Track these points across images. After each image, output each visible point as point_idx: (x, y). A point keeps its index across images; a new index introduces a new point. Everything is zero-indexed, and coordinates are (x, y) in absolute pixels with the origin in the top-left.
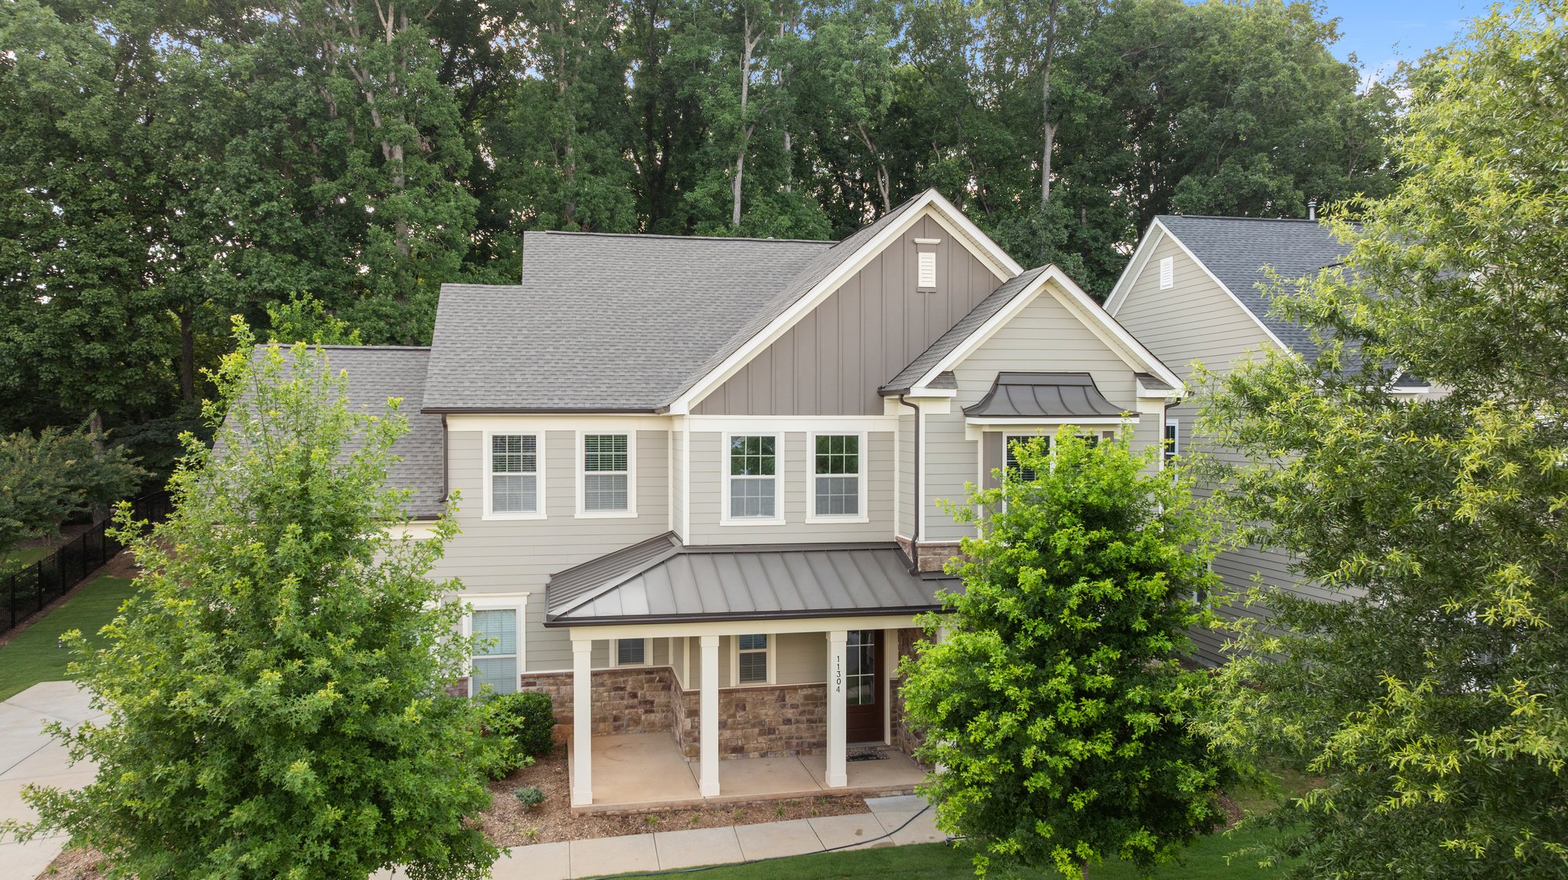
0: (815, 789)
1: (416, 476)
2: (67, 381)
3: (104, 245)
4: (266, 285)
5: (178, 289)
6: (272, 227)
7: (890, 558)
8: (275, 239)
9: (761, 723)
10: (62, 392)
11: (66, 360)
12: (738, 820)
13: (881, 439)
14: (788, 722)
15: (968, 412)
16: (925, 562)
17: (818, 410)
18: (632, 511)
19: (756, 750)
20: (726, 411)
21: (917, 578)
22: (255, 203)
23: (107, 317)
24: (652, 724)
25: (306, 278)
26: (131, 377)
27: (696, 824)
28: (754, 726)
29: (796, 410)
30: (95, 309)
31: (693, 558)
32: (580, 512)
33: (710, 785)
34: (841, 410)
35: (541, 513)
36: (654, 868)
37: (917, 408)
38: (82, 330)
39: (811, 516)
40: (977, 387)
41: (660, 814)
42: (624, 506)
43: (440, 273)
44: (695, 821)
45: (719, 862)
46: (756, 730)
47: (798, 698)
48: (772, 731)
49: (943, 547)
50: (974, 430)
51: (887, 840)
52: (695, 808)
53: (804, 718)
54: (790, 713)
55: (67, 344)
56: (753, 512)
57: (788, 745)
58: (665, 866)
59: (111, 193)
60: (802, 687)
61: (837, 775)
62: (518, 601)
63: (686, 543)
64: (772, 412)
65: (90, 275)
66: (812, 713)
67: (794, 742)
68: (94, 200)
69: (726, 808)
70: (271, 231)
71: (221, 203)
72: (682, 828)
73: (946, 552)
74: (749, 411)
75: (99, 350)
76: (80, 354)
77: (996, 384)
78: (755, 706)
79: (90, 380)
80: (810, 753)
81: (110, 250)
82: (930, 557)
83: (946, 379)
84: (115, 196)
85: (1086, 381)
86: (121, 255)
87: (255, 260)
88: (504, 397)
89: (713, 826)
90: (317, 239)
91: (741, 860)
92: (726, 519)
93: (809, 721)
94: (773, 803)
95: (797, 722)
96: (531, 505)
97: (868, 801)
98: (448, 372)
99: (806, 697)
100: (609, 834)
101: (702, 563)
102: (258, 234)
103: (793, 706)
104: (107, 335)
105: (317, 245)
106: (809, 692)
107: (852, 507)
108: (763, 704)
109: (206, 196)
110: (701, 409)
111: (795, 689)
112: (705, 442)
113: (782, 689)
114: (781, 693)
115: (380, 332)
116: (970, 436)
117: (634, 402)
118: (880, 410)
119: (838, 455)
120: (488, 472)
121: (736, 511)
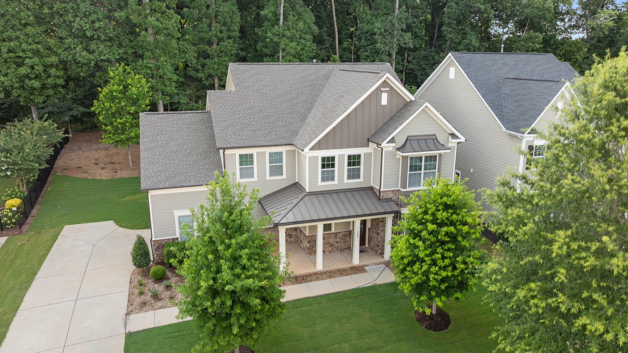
0: (350, 265)
1: (212, 167)
2: (23, 95)
3: (30, 40)
4: (102, 57)
5: (65, 58)
6: (101, 32)
7: (369, 192)
8: (103, 37)
9: (330, 243)
10: (22, 99)
11: (22, 87)
12: (330, 277)
13: (368, 155)
14: (338, 242)
15: (398, 149)
16: (383, 196)
17: (349, 147)
18: (284, 176)
19: (328, 251)
20: (320, 149)
21: (380, 201)
22: (93, 22)
23: (38, 71)
24: (291, 241)
25: (117, 53)
26: (49, 93)
27: (318, 279)
28: (327, 244)
29: (341, 147)
30: (32, 68)
31: (310, 196)
32: (268, 178)
33: (320, 266)
34: (355, 146)
35: (255, 179)
36: (311, 295)
37: (382, 149)
38: (27, 76)
39: (346, 181)
40: (401, 142)
41: (307, 276)
42: (282, 174)
43: (169, 48)
44: (318, 278)
45: (330, 292)
46: (328, 245)
47: (341, 235)
48: (333, 245)
49: (388, 191)
50: (400, 154)
51: (375, 282)
52: (316, 273)
53: (342, 241)
54: (338, 240)
55: (22, 81)
56: (328, 180)
57: (338, 249)
58: (315, 295)
59: (29, 16)
60: (342, 232)
61: (356, 260)
63: (307, 191)
64: (334, 148)
65: (28, 53)
66: (345, 239)
67: (339, 248)
68: (22, 19)
69: (325, 273)
70: (101, 34)
71: (80, 23)
72: (314, 281)
73: (389, 192)
74: (327, 148)
75: (36, 84)
76: (28, 85)
77: (407, 140)
78: (328, 238)
79: (32, 94)
80: (344, 251)
81: (34, 41)
82: (384, 194)
83: (392, 140)
84: (31, 18)
85: (434, 137)
86: (38, 43)
87: (96, 46)
88: (242, 142)
89: (323, 279)
90: (118, 35)
91: (335, 291)
92: (320, 183)
93: (344, 242)
94: (339, 270)
95: (340, 242)
96: (252, 176)
97: (366, 268)
98: (221, 132)
99: (343, 235)
100: (294, 284)
101: (313, 197)
102: (96, 35)
103: (339, 238)
104: (37, 77)
105: (119, 38)
106: (344, 233)
107: (358, 177)
108: (330, 238)
109: (72, 19)
110: (312, 149)
111: (340, 233)
112: (313, 159)
113: (336, 233)
114: (336, 234)
115: (148, 74)
116: (398, 157)
117: (285, 142)
118: (368, 146)
119: (354, 161)
120: (238, 166)
121: (323, 180)
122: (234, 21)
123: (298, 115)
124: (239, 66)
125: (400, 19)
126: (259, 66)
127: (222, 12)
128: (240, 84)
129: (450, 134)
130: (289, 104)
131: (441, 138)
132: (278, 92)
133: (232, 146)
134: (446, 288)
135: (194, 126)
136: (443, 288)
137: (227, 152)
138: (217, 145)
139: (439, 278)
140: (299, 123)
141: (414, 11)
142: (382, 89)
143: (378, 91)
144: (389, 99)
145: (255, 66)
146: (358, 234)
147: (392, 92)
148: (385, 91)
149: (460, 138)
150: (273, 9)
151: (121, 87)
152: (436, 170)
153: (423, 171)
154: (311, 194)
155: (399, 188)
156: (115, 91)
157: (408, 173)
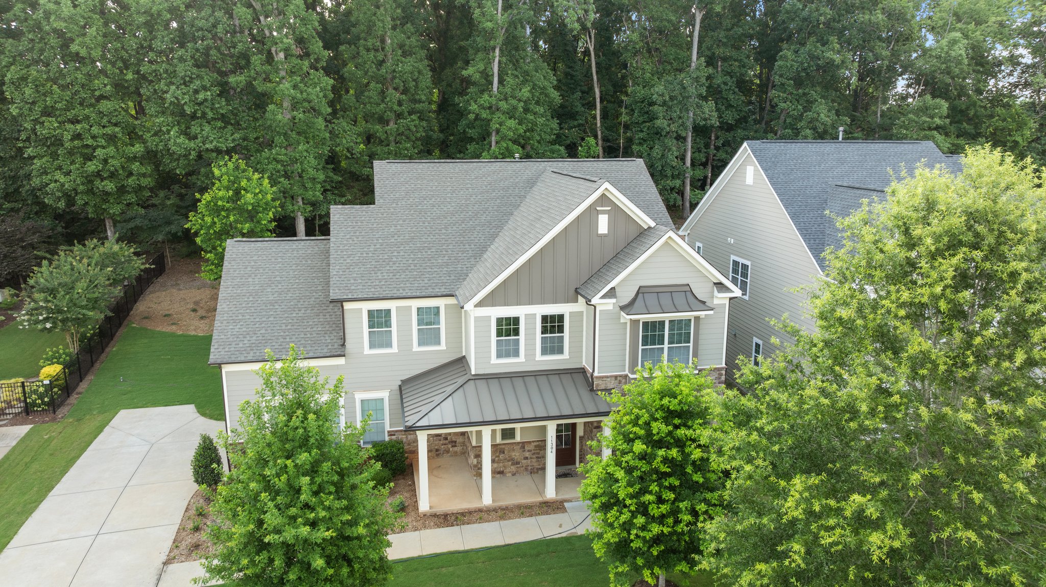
0: (540, 499)
1: (327, 329)
2: (92, 203)
3: (105, 120)
4: (207, 146)
5: (153, 146)
6: (207, 107)
7: (579, 378)
8: (210, 115)
9: (512, 459)
10: (90, 210)
11: (90, 192)
12: (502, 518)
13: (574, 315)
14: (526, 458)
15: (622, 308)
16: (598, 385)
17: (543, 301)
18: (443, 346)
19: (510, 472)
20: (493, 305)
21: (593, 393)
22: (196, 92)
23: (113, 166)
24: (456, 452)
25: (230, 138)
26: (130, 199)
27: (481, 520)
28: (509, 461)
29: (531, 302)
30: (105, 161)
31: (476, 381)
32: (416, 348)
33: (487, 500)
34: (555, 301)
35: (395, 349)
36: (461, 548)
37: (595, 307)
38: (98, 174)
39: (539, 357)
40: (627, 295)
41: (463, 514)
42: (439, 343)
43: (312, 130)
44: (481, 518)
45: (493, 545)
46: (510, 463)
47: (532, 447)
48: (518, 463)
49: (607, 377)
50: (626, 318)
51: (574, 531)
52: (480, 510)
53: (534, 456)
54: (527, 454)
55: (91, 182)
56: (508, 355)
57: (526, 469)
58: (467, 547)
59: (105, 85)
60: (533, 442)
61: (551, 492)
62: (385, 394)
63: (473, 373)
64: (518, 303)
65: (100, 140)
66: (539, 453)
67: (529, 468)
68: (96, 90)
69: (495, 510)
70: (207, 110)
71: (176, 95)
72: (474, 523)
73: (609, 379)
74: (506, 304)
75: (110, 186)
76: (98, 188)
77: (638, 293)
78: (509, 451)
79: (106, 201)
80: (537, 472)
81: (109, 122)
82: (600, 382)
83: (612, 293)
84: (108, 88)
85: (687, 289)
86: (116, 125)
87: (199, 129)
88: (373, 290)
89: (489, 521)
90: (235, 111)
91: (503, 544)
92: (494, 360)
93: (537, 458)
94: (519, 507)
95: (531, 458)
96: (389, 345)
97: (566, 505)
98: (341, 273)
99: (536, 446)
100: (439, 527)
101: (482, 384)
102: (200, 112)
103: (529, 451)
104: (113, 175)
105: (236, 115)
106: (537, 443)
107: (561, 351)
108: (514, 450)
109: (165, 88)
110: (480, 304)
111: (530, 442)
112: (482, 321)
113: (523, 443)
114: (523, 445)
115: (278, 171)
116: (622, 321)
117: (443, 291)
118: (576, 301)
119: (553, 324)
120: (366, 330)
121: (499, 356)
122: (420, 85)
123: (473, 246)
124: (389, 166)
125: (697, 79)
126: (421, 166)
127: (401, 72)
128: (386, 196)
129: (715, 284)
130: (460, 228)
131: (700, 291)
132: (445, 209)
133: (355, 297)
134: (661, 553)
135: (310, 262)
136: (655, 553)
137: (347, 306)
138: (331, 294)
139: (648, 536)
140: (472, 260)
141: (726, 64)
142: (598, 208)
143: (592, 211)
144: (612, 224)
145: (416, 165)
146: (552, 448)
147: (617, 213)
148: (604, 212)
149: (731, 291)
150: (481, 66)
151: (231, 193)
152: (691, 345)
153: (666, 346)
154: (478, 377)
155: (627, 372)
156: (221, 199)
157: (641, 347)
